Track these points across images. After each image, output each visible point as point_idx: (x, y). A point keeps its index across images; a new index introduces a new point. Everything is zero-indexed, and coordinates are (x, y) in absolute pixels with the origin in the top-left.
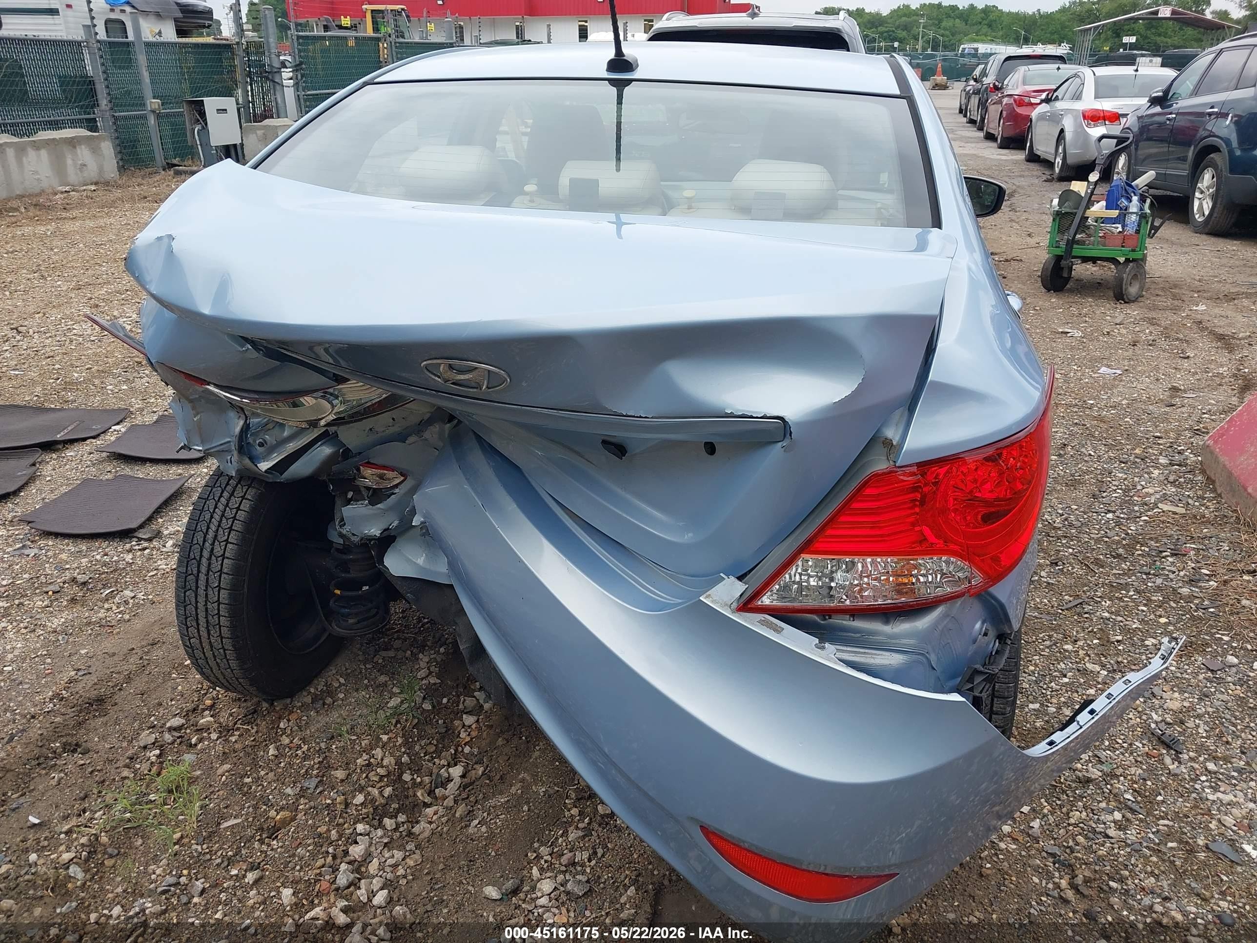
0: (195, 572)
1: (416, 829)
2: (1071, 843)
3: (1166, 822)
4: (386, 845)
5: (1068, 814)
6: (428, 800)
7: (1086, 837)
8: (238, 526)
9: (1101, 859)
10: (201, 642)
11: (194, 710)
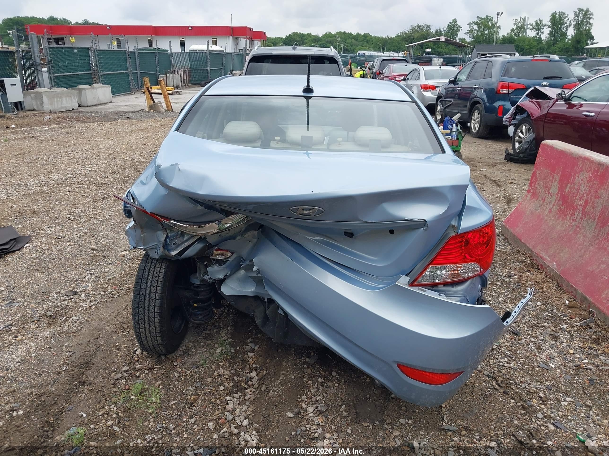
0: (143, 300)
1: (247, 398)
2: (493, 371)
3: (523, 360)
4: (238, 404)
5: (489, 361)
6: (246, 386)
7: (497, 368)
8: (161, 279)
9: (505, 374)
10: (145, 330)
11: (131, 363)
